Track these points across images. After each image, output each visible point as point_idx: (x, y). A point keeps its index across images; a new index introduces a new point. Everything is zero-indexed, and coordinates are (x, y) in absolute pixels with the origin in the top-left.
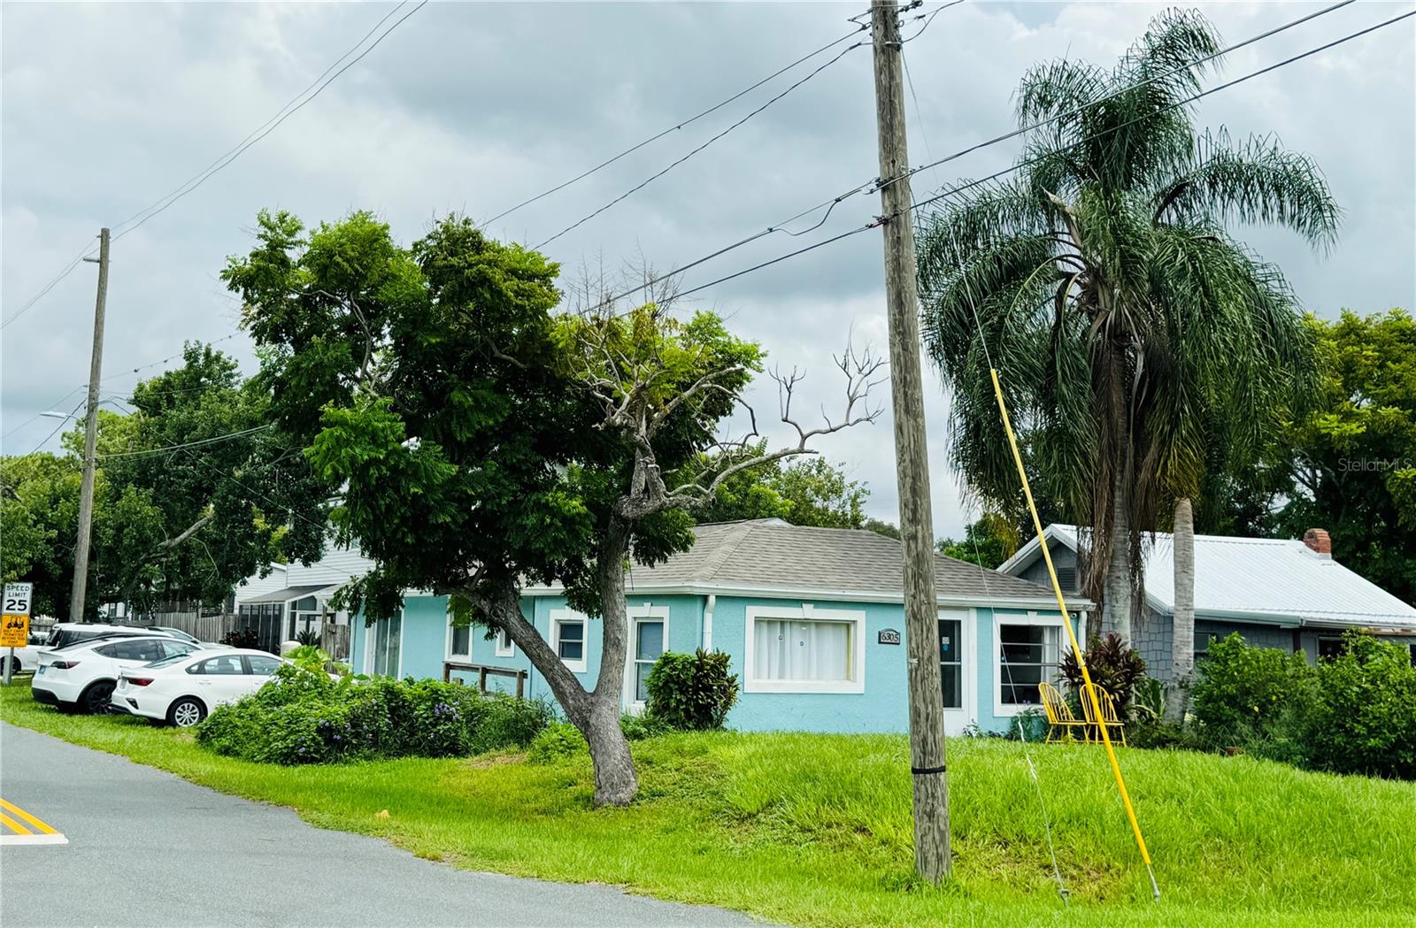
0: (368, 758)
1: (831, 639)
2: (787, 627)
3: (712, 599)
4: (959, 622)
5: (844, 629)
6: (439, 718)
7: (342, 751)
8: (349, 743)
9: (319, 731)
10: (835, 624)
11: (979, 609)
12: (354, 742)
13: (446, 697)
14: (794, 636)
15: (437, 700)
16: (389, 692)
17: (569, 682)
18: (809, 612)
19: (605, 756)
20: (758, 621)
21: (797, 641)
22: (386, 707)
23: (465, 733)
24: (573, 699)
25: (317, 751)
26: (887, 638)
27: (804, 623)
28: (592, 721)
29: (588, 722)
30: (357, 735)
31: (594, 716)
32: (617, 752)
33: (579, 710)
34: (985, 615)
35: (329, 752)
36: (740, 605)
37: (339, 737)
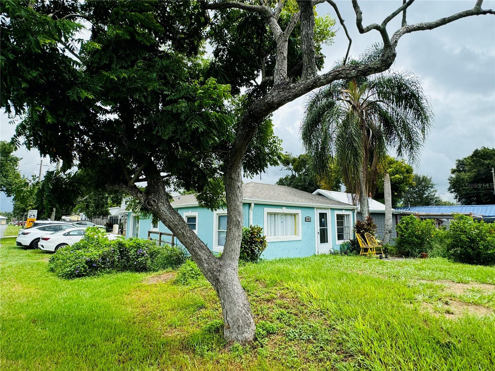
0: (109, 273)
1: (290, 220)
2: (276, 216)
3: (253, 205)
4: (326, 214)
5: (294, 216)
6: (139, 255)
7: (97, 271)
8: (100, 267)
9: (87, 263)
10: (291, 215)
11: (331, 209)
12: (103, 266)
13: (142, 247)
14: (279, 219)
15: (139, 248)
16: (120, 245)
17: (203, 251)
18: (285, 210)
19: (232, 305)
20: (268, 213)
21: (280, 221)
22: (118, 251)
23: (149, 262)
24: (207, 263)
25: (85, 271)
26: (308, 220)
27: (282, 214)
28: (221, 279)
29: (218, 279)
30: (104, 264)
31: (222, 275)
32: (240, 301)
33: (211, 271)
34: (333, 211)
35: (91, 271)
36: (262, 207)
37: (95, 265)
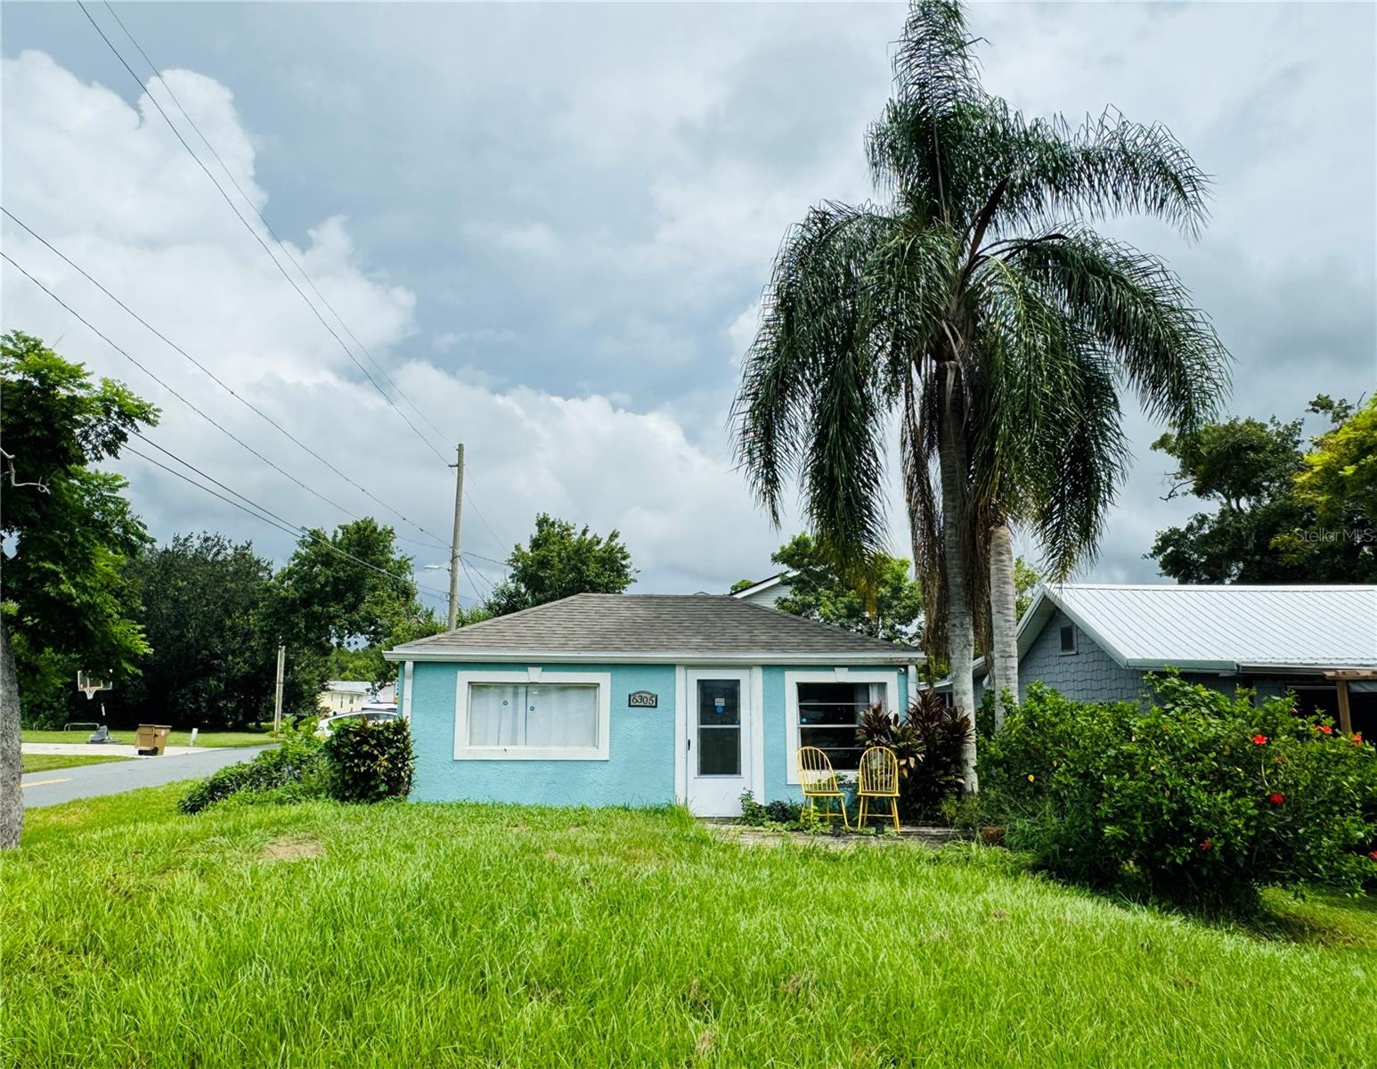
3: (409, 665)
4: (739, 682)
5: (582, 692)
11: (766, 667)
18: (535, 675)
20: (475, 687)
26: (639, 701)
34: (774, 675)
36: (447, 671)
